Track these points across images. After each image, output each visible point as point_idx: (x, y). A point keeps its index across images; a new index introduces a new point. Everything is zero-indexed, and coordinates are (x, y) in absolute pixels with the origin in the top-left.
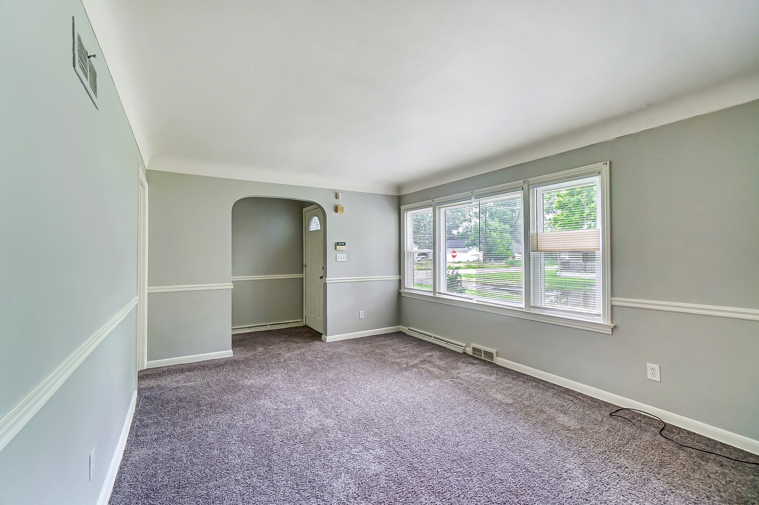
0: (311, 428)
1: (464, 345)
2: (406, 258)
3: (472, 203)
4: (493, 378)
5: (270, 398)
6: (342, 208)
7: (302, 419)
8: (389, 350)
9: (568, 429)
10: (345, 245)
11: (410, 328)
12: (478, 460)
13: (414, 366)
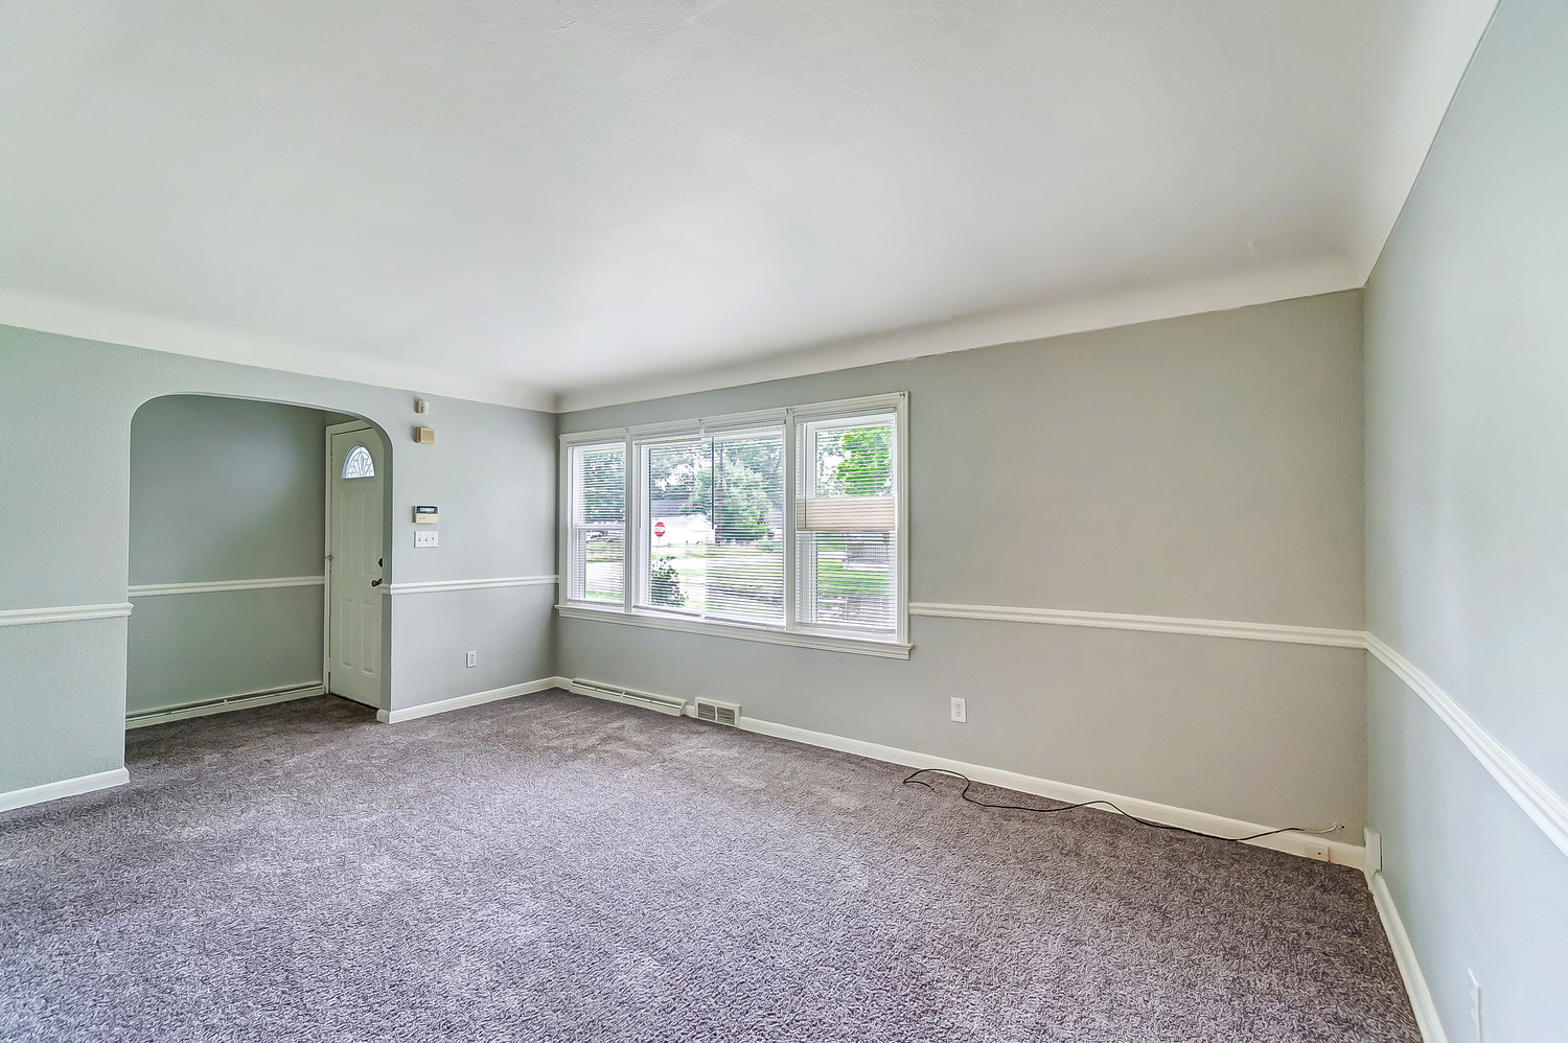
0: (380, 893)
1: (683, 701)
2: (569, 539)
3: (700, 439)
4: (734, 752)
5: (264, 856)
6: (431, 434)
7: (356, 880)
8: (535, 726)
9: (846, 813)
10: (435, 512)
11: (577, 679)
12: (710, 883)
13: (591, 749)
